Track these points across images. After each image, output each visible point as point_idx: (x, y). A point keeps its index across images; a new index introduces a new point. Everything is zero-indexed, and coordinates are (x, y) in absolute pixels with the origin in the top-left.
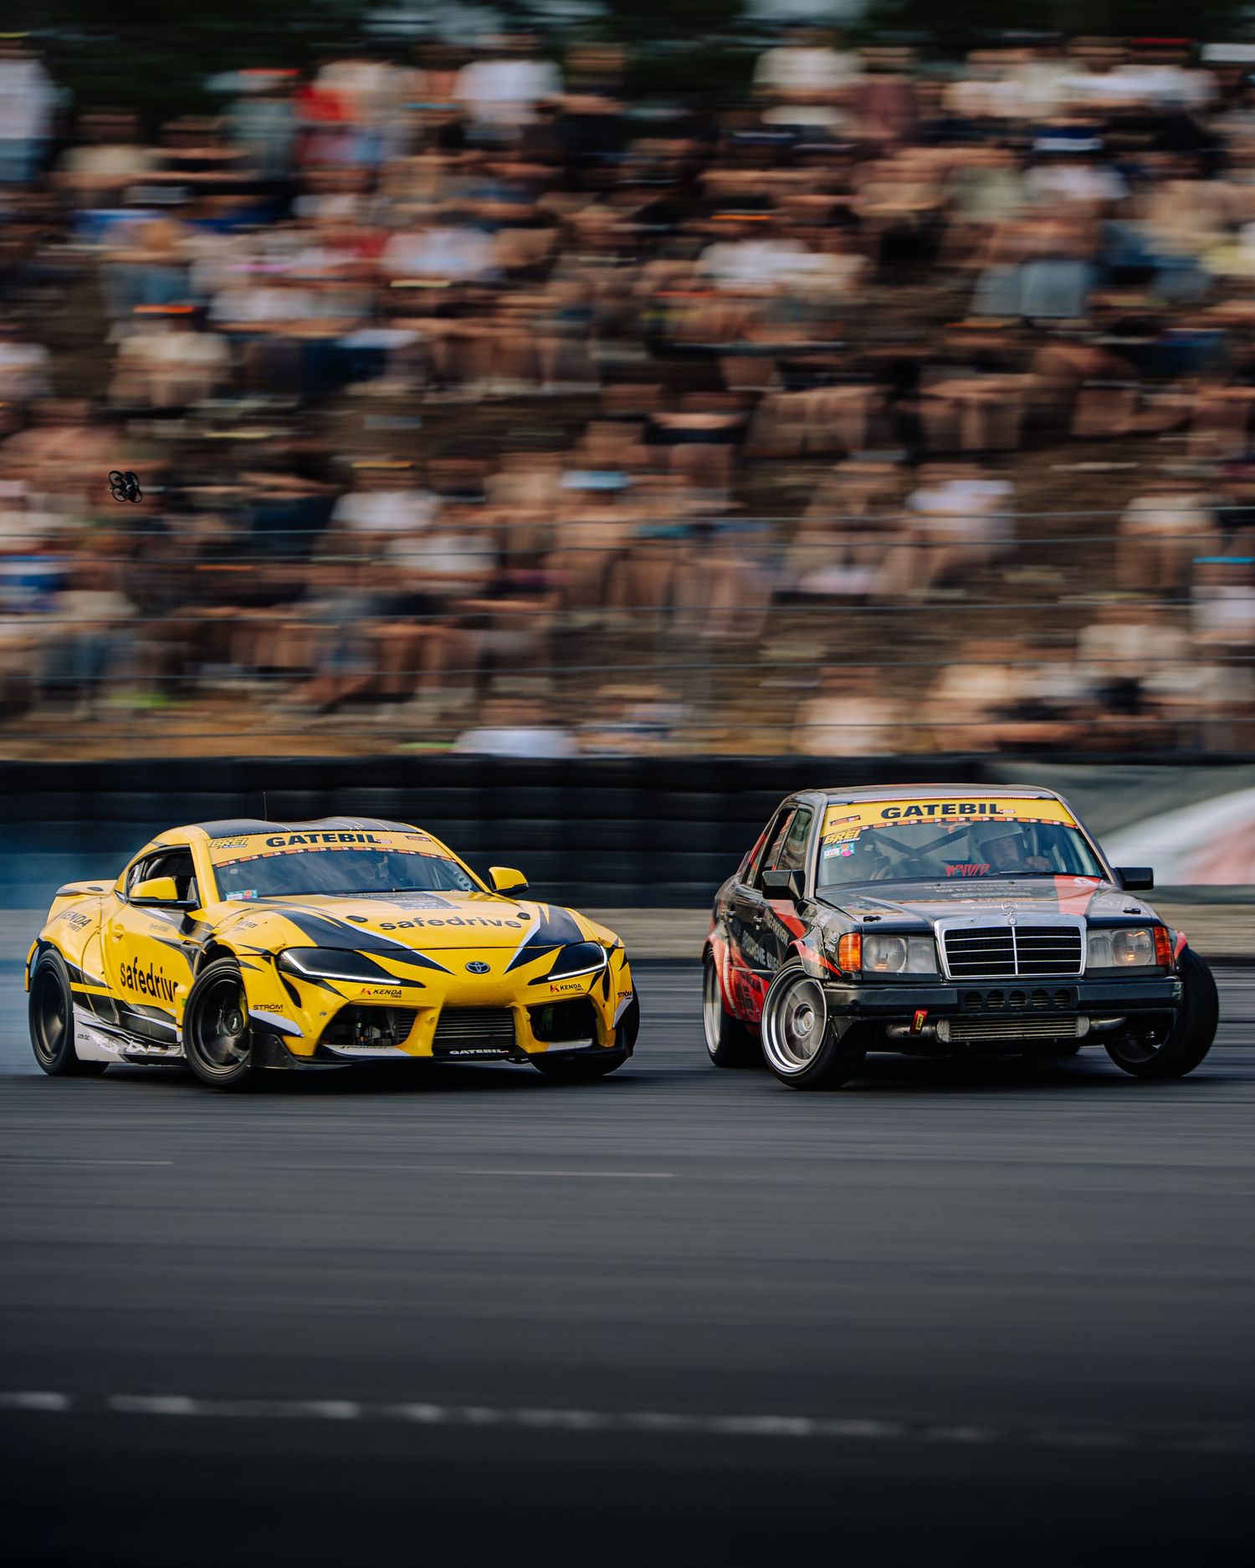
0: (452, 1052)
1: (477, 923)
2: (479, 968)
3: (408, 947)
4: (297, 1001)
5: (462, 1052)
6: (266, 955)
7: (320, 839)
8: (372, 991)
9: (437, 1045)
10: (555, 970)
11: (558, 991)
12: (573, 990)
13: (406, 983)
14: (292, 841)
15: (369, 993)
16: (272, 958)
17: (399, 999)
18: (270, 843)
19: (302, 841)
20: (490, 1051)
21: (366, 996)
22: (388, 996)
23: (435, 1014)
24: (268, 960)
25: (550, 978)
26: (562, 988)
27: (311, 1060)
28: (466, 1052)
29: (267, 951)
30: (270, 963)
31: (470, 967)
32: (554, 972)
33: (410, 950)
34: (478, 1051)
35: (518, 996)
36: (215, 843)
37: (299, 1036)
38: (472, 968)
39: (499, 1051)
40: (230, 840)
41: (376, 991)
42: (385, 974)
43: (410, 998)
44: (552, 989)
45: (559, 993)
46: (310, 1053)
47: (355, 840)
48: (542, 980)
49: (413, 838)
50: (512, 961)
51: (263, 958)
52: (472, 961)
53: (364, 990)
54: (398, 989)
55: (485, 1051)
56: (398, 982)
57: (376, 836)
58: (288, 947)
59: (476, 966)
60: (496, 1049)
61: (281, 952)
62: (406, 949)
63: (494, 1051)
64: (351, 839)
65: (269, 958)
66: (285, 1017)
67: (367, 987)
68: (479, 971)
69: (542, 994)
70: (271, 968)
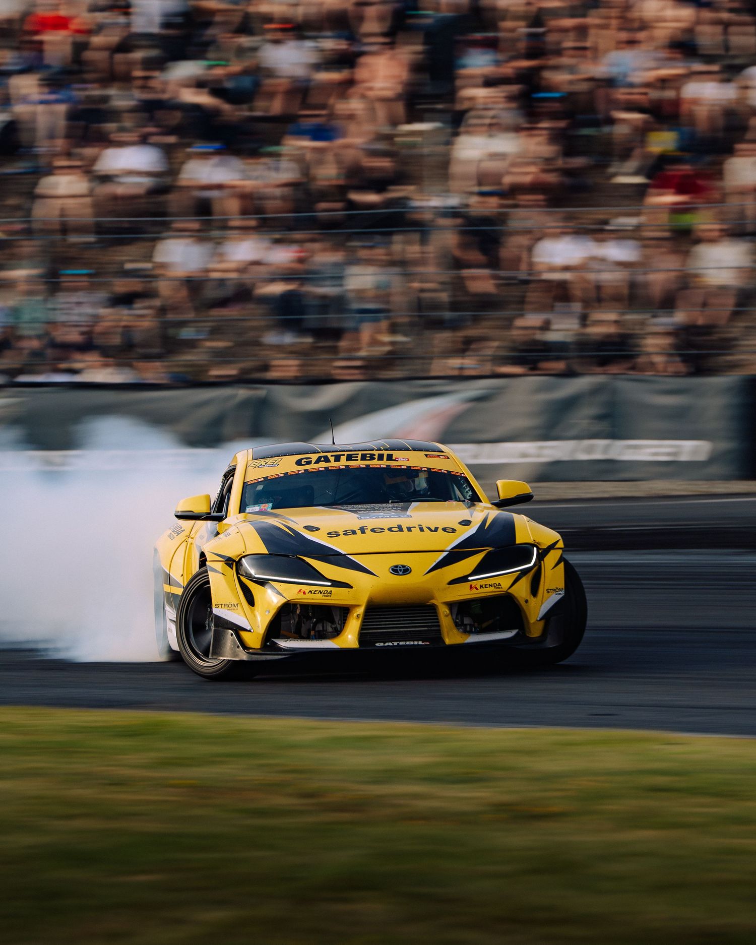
0: (377, 645)
1: (416, 530)
2: (400, 570)
3: (343, 552)
4: (251, 601)
5: (386, 644)
6: (229, 562)
7: (343, 459)
8: (307, 592)
9: (363, 637)
10: (476, 571)
11: (477, 589)
12: (492, 589)
13: (336, 584)
14: (318, 461)
15: (304, 593)
16: (235, 563)
17: (329, 598)
18: (299, 463)
19: (327, 460)
20: (412, 643)
21: (301, 595)
22: (320, 596)
23: (361, 611)
24: (231, 566)
25: (470, 578)
26: (481, 586)
27: (259, 651)
28: (390, 644)
29: (230, 558)
30: (232, 568)
31: (393, 570)
32: (475, 573)
33: (345, 555)
34: (401, 643)
35: (437, 594)
36: (254, 463)
37: (250, 631)
38: (396, 570)
39: (420, 643)
40: (267, 460)
41: (311, 592)
42: (319, 576)
43: (339, 597)
44: (471, 587)
45: (477, 591)
46: (259, 647)
47: (375, 459)
48: (464, 579)
49: (431, 456)
50: (435, 564)
51: (225, 563)
52: (397, 564)
53: (300, 591)
54: (329, 589)
55: (408, 643)
56: (329, 584)
57: (396, 454)
58: (247, 554)
59: (398, 569)
60: (418, 641)
61: (241, 559)
62: (340, 554)
63: (416, 643)
64: (372, 457)
65: (232, 564)
66: (239, 614)
67: (304, 588)
68: (401, 573)
69: (462, 593)
70: (232, 573)
